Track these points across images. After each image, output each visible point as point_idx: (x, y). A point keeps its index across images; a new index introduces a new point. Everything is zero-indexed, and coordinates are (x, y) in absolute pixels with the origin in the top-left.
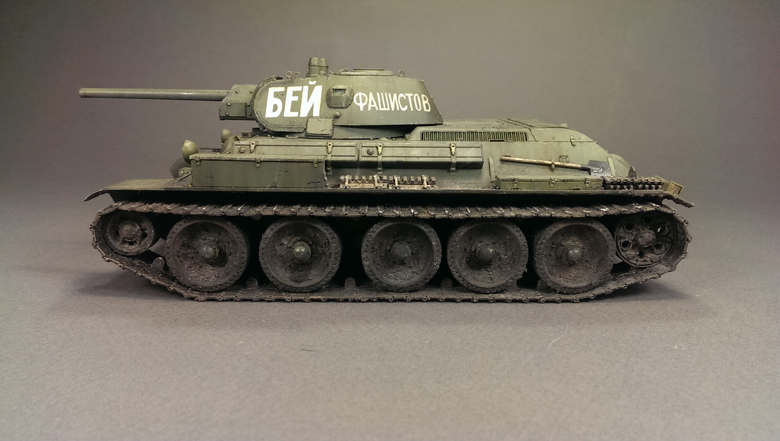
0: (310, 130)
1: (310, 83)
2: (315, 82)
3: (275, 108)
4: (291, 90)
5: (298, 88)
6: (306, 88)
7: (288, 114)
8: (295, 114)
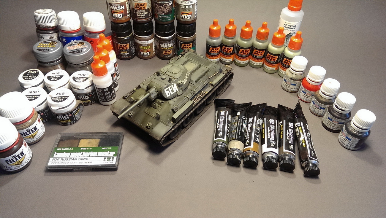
0: (178, 95)
1: (172, 84)
2: (173, 83)
3: (168, 93)
4: (169, 88)
5: (171, 86)
6: (172, 85)
7: (172, 93)
8: (173, 93)
